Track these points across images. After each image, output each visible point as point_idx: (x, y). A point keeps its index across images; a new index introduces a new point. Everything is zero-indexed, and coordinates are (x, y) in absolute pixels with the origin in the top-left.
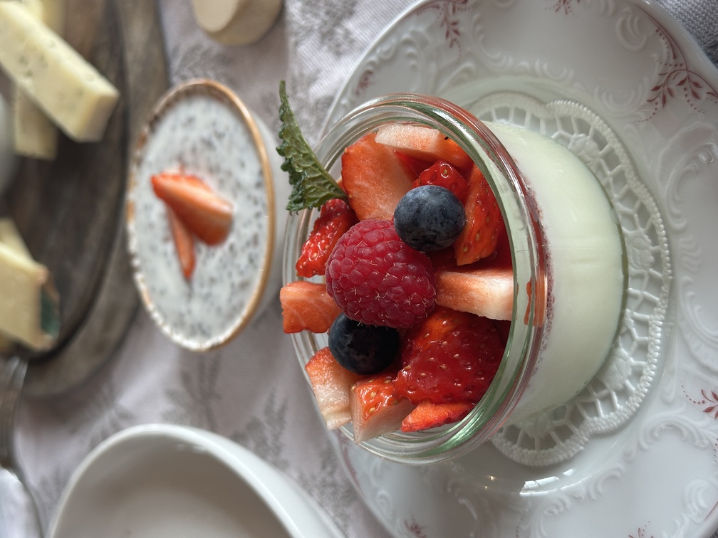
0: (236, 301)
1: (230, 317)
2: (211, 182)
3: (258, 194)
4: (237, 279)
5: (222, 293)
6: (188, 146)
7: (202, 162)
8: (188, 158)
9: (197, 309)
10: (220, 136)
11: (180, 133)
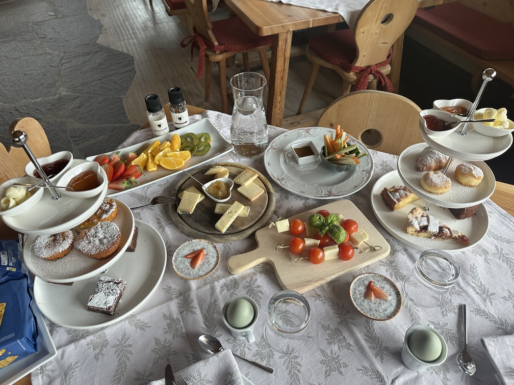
0: (180, 269)
1: (177, 268)
2: (202, 262)
3: (197, 275)
4: (183, 270)
5: (181, 266)
6: (209, 257)
7: (206, 260)
8: (207, 257)
9: (180, 259)
10: (209, 265)
11: (211, 254)
